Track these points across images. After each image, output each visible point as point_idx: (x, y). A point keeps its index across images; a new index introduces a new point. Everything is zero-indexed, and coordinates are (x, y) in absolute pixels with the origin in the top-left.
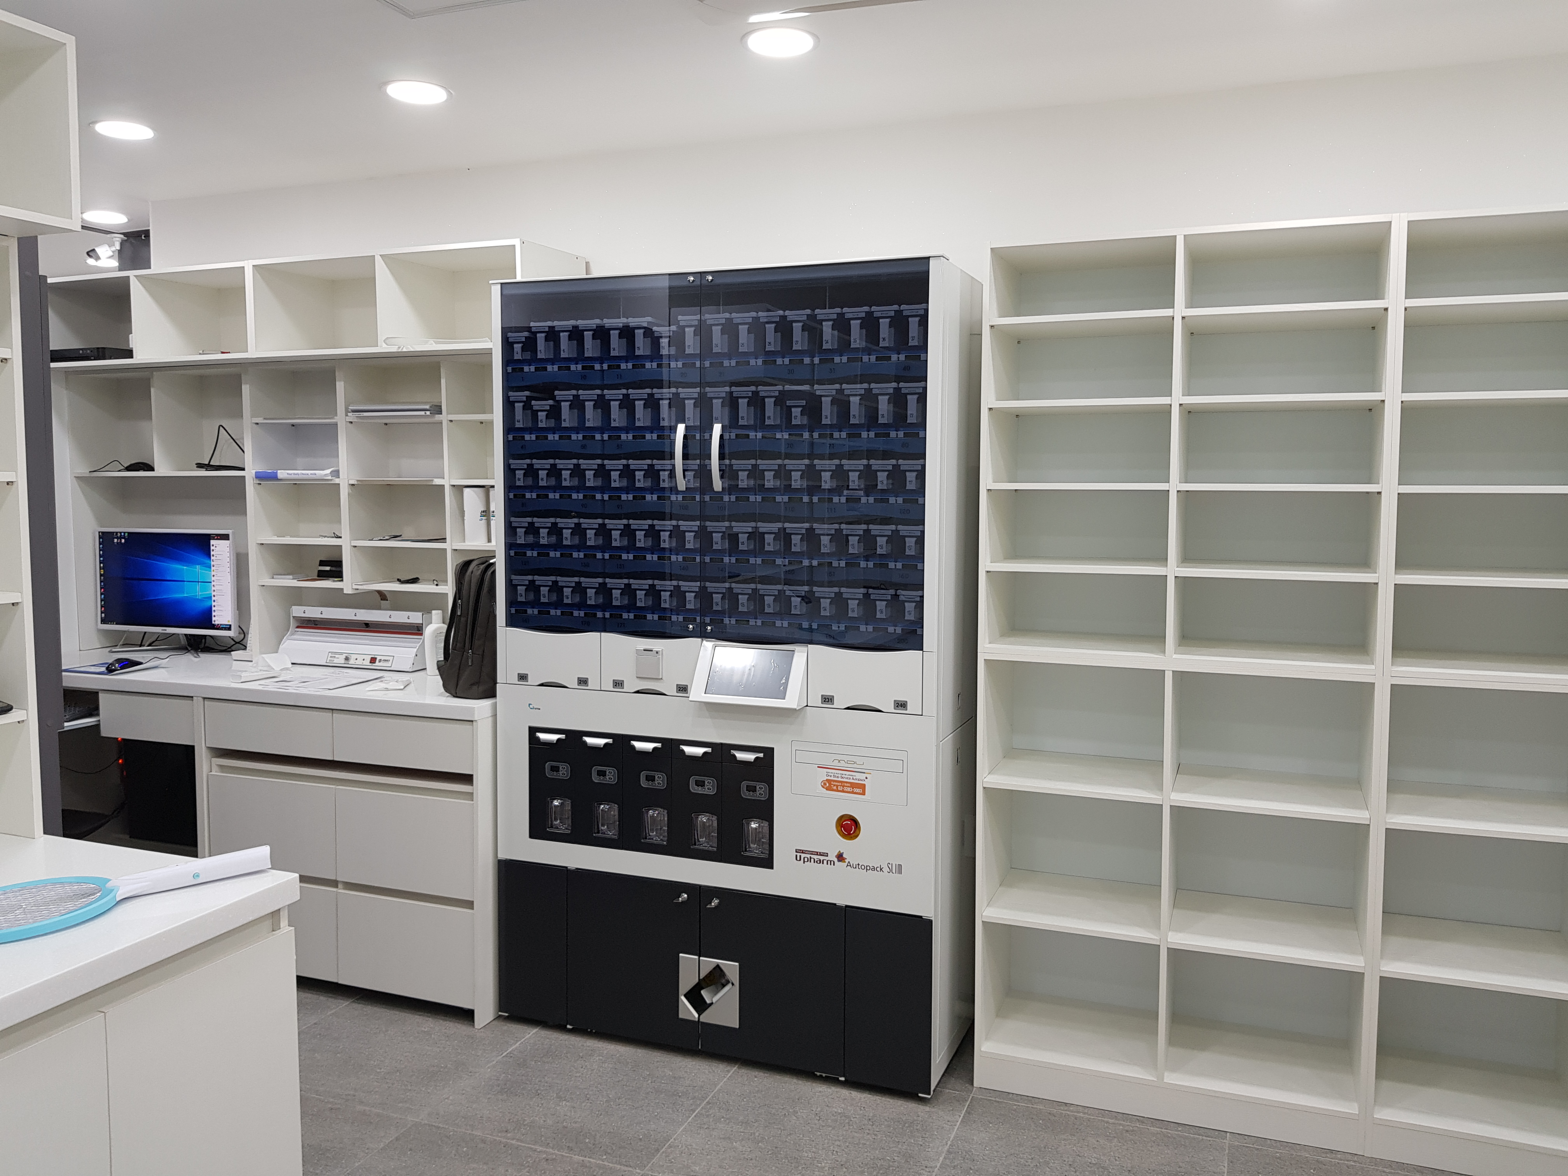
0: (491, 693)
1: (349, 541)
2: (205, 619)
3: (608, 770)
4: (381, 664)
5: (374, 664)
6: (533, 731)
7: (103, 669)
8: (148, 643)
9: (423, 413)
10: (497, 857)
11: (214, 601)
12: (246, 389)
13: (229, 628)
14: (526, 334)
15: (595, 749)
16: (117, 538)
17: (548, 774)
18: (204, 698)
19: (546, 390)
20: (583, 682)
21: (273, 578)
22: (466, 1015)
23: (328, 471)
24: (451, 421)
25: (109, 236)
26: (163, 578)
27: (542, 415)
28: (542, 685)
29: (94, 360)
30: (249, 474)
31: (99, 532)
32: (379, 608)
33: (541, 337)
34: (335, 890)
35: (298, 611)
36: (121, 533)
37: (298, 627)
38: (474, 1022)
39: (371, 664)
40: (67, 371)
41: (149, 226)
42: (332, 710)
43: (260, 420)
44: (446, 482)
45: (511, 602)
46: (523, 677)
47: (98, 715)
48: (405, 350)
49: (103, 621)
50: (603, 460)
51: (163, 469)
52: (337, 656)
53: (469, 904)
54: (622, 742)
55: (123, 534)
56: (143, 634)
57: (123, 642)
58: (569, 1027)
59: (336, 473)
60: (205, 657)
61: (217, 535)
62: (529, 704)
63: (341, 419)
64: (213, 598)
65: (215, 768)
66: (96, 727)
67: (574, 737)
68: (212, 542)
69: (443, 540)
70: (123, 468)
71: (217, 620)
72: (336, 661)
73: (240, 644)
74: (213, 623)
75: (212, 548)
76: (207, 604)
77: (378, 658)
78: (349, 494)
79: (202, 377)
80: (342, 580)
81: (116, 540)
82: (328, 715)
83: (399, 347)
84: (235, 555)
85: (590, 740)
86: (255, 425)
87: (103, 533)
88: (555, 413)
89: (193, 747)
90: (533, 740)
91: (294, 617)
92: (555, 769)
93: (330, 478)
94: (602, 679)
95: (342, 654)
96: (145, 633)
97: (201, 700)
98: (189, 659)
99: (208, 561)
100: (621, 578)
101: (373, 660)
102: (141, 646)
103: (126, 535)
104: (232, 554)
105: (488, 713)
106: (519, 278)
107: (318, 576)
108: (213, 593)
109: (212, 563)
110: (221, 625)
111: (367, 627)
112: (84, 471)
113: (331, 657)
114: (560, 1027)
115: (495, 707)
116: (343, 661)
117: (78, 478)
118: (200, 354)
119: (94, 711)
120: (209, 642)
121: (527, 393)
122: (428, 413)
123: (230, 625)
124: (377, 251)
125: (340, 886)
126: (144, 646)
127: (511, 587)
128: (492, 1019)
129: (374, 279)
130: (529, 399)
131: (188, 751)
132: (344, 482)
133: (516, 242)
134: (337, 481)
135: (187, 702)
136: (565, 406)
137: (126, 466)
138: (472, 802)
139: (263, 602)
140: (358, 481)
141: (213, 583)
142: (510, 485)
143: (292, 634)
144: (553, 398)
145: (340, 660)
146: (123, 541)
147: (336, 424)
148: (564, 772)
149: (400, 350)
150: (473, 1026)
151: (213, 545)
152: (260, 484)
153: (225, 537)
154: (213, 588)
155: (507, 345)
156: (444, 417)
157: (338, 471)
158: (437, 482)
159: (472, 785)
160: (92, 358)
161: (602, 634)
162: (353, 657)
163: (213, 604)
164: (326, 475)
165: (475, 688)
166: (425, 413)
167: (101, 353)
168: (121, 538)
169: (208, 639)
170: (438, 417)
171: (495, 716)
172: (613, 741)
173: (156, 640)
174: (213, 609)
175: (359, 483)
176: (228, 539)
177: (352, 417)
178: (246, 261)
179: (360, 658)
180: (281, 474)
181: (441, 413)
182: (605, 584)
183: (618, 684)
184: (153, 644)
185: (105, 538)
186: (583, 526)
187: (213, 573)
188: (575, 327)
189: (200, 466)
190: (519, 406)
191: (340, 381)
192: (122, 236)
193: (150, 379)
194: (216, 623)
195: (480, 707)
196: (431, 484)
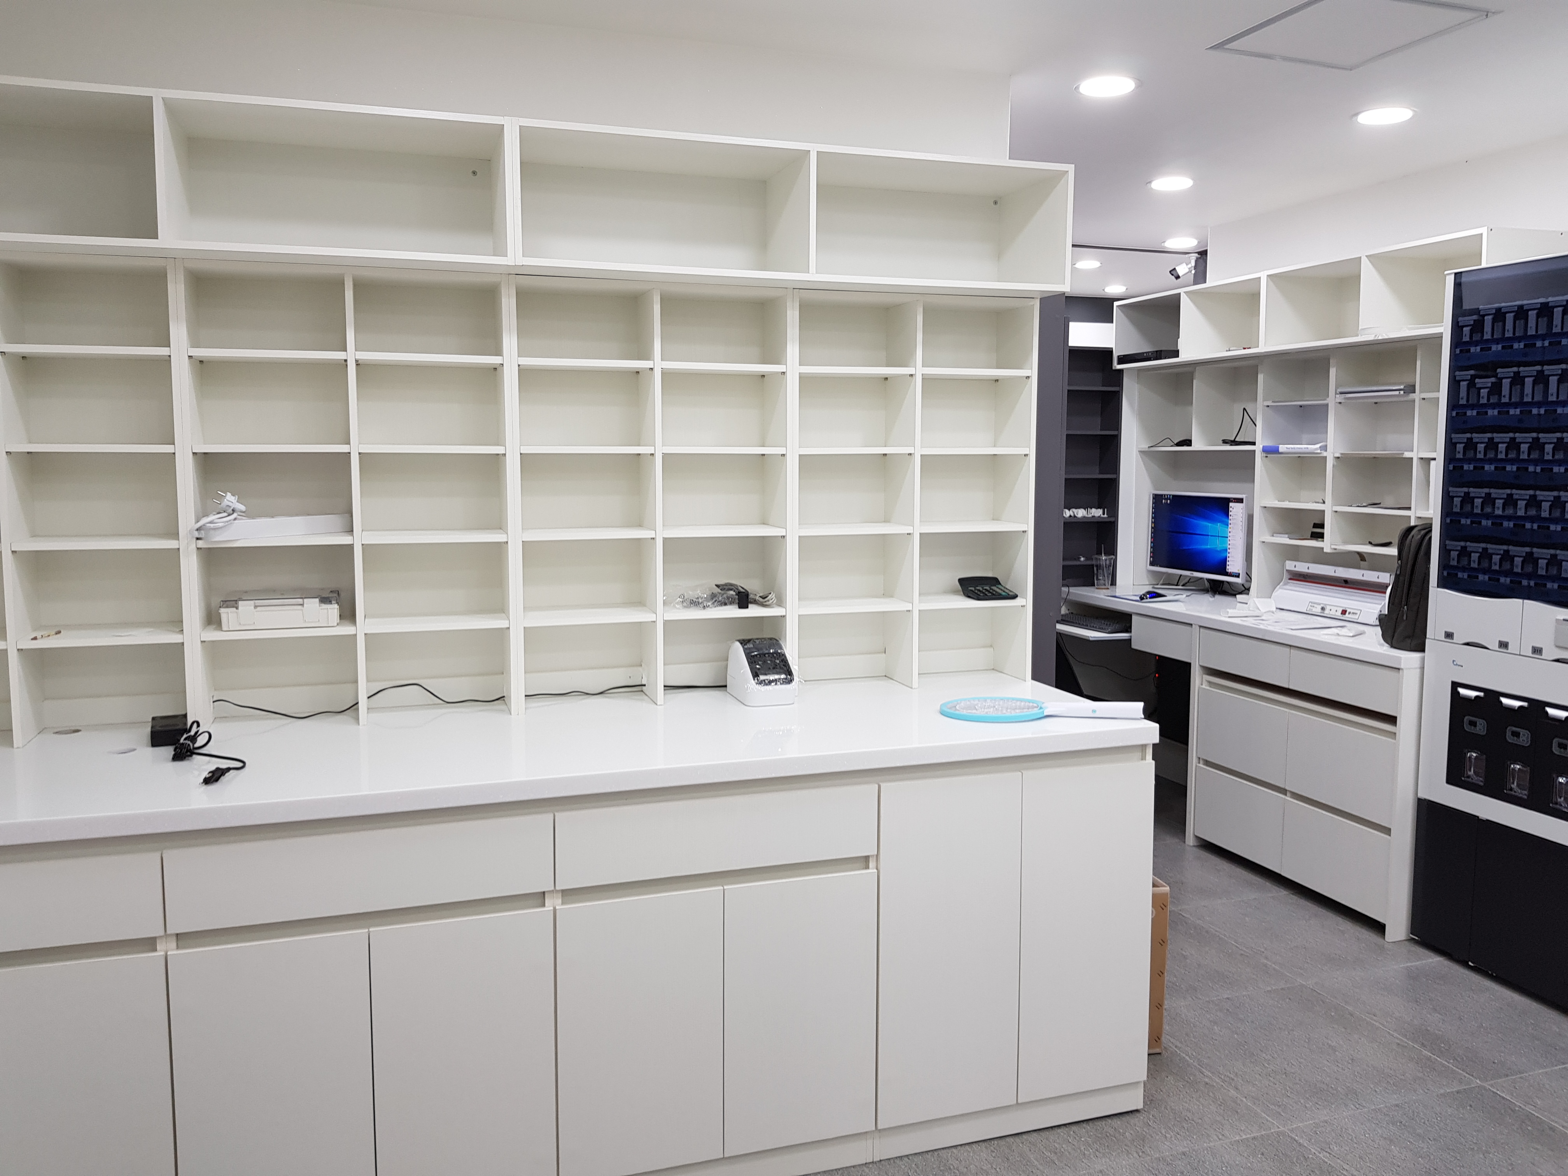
0: (1421, 648)
1: (1331, 507)
2: (1221, 567)
3: (1522, 732)
4: (1350, 616)
5: (1344, 616)
6: (1455, 685)
7: (1138, 598)
8: (1182, 584)
9: (1397, 393)
10: (1417, 794)
11: (1229, 553)
12: (1261, 377)
13: (1238, 576)
14: (1475, 317)
15: (1510, 709)
16: (1165, 499)
17: (1467, 727)
18: (1200, 627)
19: (1487, 368)
20: (1504, 645)
21: (1273, 536)
22: (1379, 928)
23: (1318, 446)
24: (1424, 399)
25: (1187, 256)
26: (1194, 532)
27: (1484, 392)
28: (1468, 644)
29: (1154, 360)
30: (1258, 448)
31: (1153, 494)
32: (1359, 568)
33: (1488, 319)
34: (1283, 796)
35: (1290, 565)
36: (1167, 495)
37: (1290, 579)
38: (1384, 935)
39: (1341, 615)
40: (1139, 370)
41: (1207, 247)
42: (1290, 646)
43: (1270, 403)
44: (1414, 455)
45: (1443, 566)
46: (1449, 635)
47: (1131, 632)
48: (1380, 338)
49: (1152, 564)
50: (1539, 433)
51: (1198, 445)
52: (1315, 606)
53: (1387, 831)
54: (1537, 707)
55: (1169, 496)
56: (1179, 577)
57: (1163, 581)
58: (1470, 963)
59: (1325, 448)
60: (1219, 598)
61: (1234, 499)
62: (1453, 661)
63: (1332, 400)
64: (1228, 551)
65: (1205, 683)
66: (1129, 641)
67: (1492, 696)
68: (1231, 504)
69: (1409, 508)
70: (1173, 444)
71: (1230, 568)
72: (1314, 609)
73: (1246, 590)
74: (1227, 570)
75: (1230, 509)
76: (1223, 555)
77: (1348, 610)
78: (1333, 465)
79: (1236, 369)
80: (1323, 541)
81: (1164, 501)
82: (1287, 649)
83: (1376, 336)
84: (1247, 515)
85: (1505, 701)
86: (1266, 408)
87: (1156, 495)
88: (1496, 389)
89: (1190, 664)
90: (1455, 694)
91: (1287, 570)
92: (1473, 724)
93: (1319, 451)
94: (1521, 644)
95: (1319, 604)
96: (1181, 575)
97: (1198, 628)
98: (1207, 598)
99: (1227, 520)
100: (1548, 548)
101: (1344, 612)
102: (1177, 585)
103: (1171, 497)
104: (1244, 515)
105: (1417, 664)
106: (1484, 265)
107: (1311, 536)
108: (1230, 547)
109: (1230, 522)
110: (1233, 573)
111: (1346, 583)
112: (1145, 446)
113: (1311, 606)
114: (1464, 963)
115: (1423, 659)
116: (1320, 610)
117: (1142, 452)
118: (1227, 351)
119: (1128, 629)
120: (1226, 586)
121: (1472, 372)
122: (1402, 392)
123: (1239, 574)
124: (1363, 253)
125: (1288, 794)
126: (1179, 585)
127: (1444, 551)
128: (1404, 939)
129: (1359, 277)
130: (1474, 377)
131: (1187, 666)
132: (1330, 456)
133: (1484, 231)
134: (1325, 454)
135: (1188, 628)
136: (1506, 383)
137: (1175, 443)
138: (1393, 741)
139: (1262, 555)
140: (1342, 454)
141: (1229, 538)
142: (1450, 458)
143: (1285, 584)
144: (1496, 376)
145: (1317, 610)
146: (1169, 501)
147: (1327, 405)
148: (1481, 727)
149: (1376, 338)
150: (1384, 938)
151: (1231, 507)
152: (1267, 457)
153: (1240, 501)
154: (1229, 542)
155: (1457, 328)
156: (1417, 396)
157: (1326, 446)
158: (1407, 455)
159: (1396, 725)
160: (1152, 359)
161: (1526, 601)
162: (1328, 608)
163: (1228, 555)
164: (1316, 449)
165: (1409, 641)
166: (1399, 393)
167: (1158, 355)
168: (1167, 499)
169: (1226, 585)
170: (1412, 396)
171: (1422, 668)
172: (1528, 705)
173: (1188, 582)
174: (1228, 559)
175: (1342, 456)
176: (1243, 502)
177: (1340, 398)
178: (1262, 272)
179: (1334, 609)
180: (1282, 448)
181: (1414, 392)
182: (1532, 553)
183: (1537, 651)
184: (1187, 585)
185: (1157, 499)
186: (1515, 497)
187: (1229, 530)
188: (1521, 307)
189: (1225, 442)
190: (1464, 385)
191: (1333, 367)
192: (1197, 255)
193: (1193, 372)
194: (1229, 571)
195: (1408, 659)
196: (1401, 456)
